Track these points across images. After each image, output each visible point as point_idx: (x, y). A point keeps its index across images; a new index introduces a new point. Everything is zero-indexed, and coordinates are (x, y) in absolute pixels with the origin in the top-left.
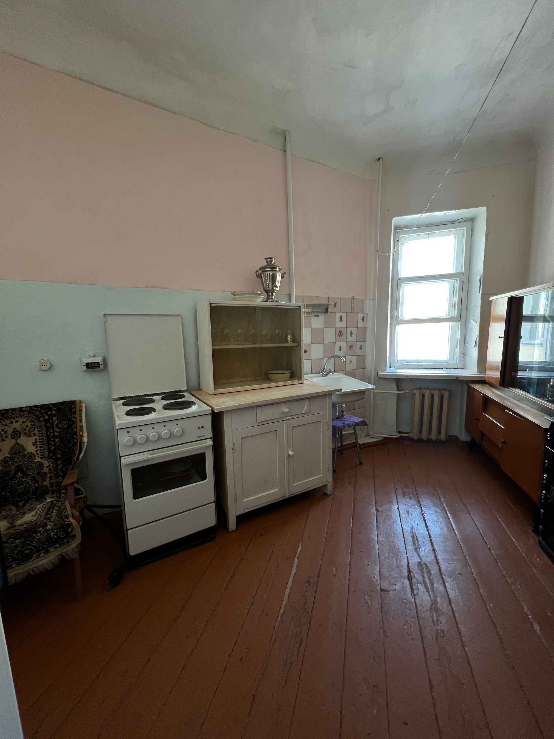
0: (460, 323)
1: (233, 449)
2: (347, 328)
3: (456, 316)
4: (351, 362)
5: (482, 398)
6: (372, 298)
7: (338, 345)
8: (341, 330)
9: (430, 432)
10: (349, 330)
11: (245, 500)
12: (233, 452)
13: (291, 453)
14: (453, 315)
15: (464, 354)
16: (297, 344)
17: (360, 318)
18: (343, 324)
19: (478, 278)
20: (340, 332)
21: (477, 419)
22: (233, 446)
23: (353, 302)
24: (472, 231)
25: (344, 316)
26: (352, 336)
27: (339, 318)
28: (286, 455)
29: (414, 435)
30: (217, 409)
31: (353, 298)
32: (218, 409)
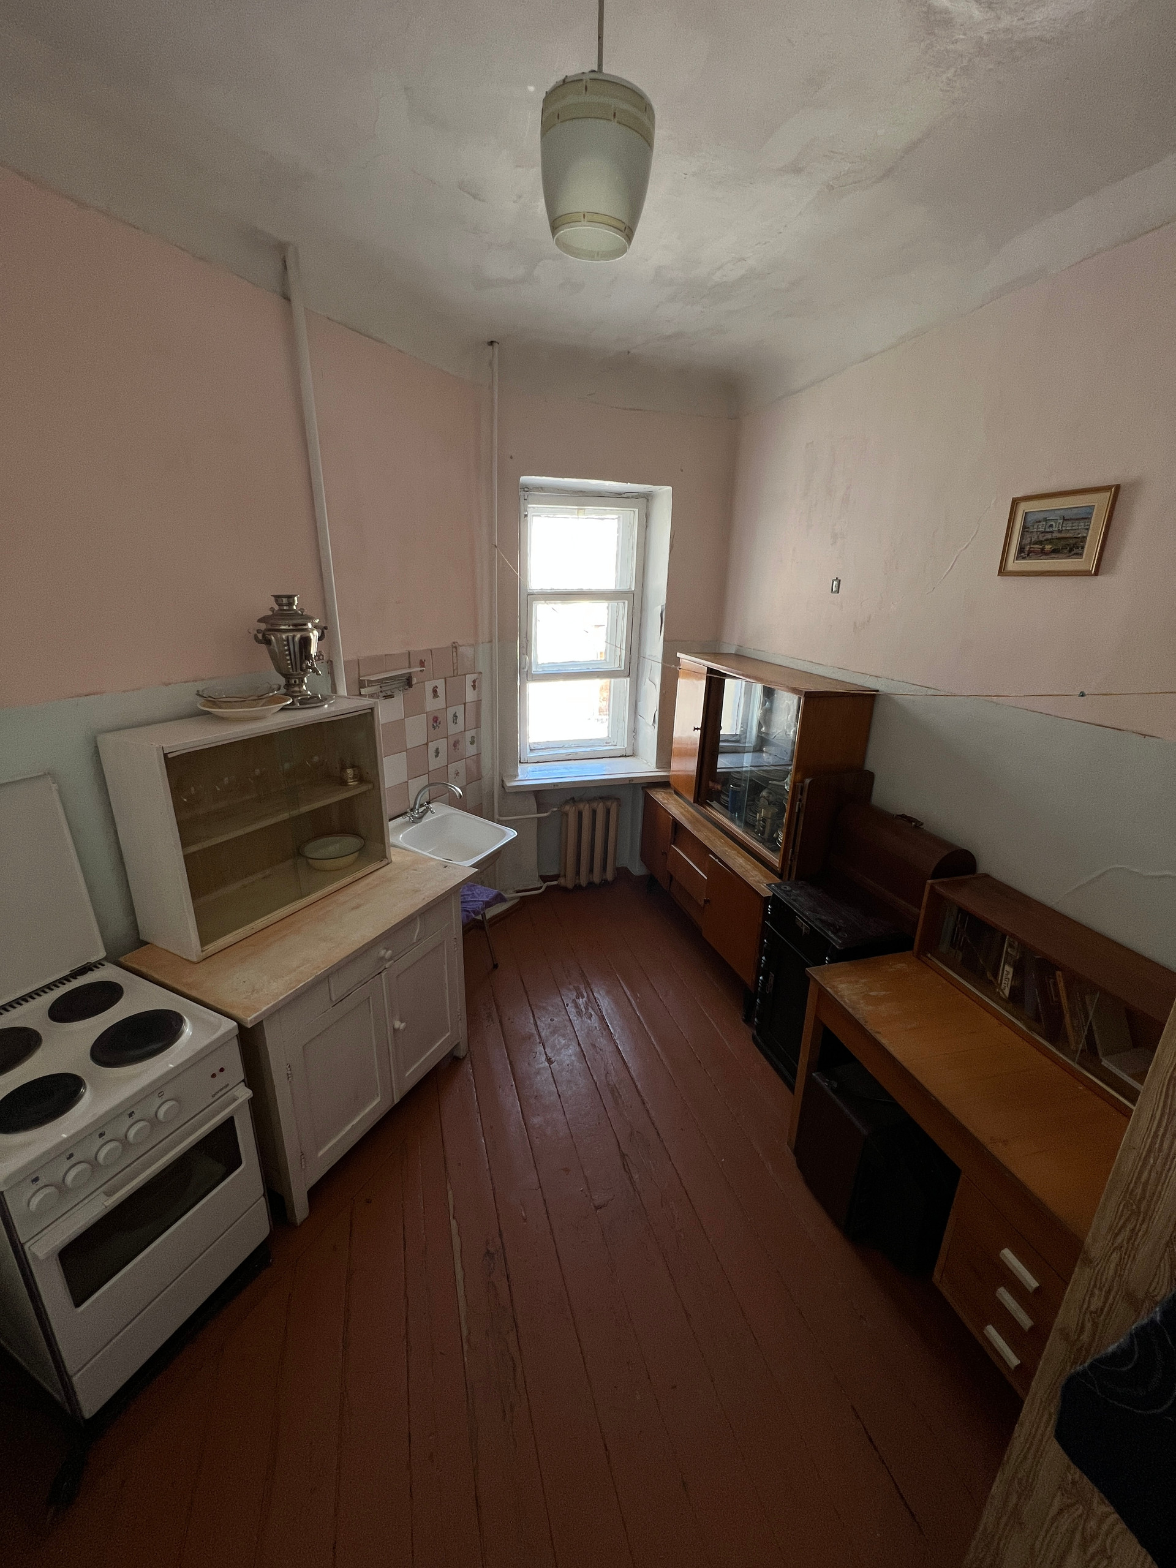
0: (628, 679)
1: (289, 1076)
2: (446, 708)
3: (623, 668)
4: (457, 774)
5: (670, 824)
6: (487, 640)
7: (432, 746)
8: (436, 715)
9: (591, 870)
10: (451, 711)
11: (321, 1153)
12: (290, 1082)
13: (398, 1025)
14: (617, 665)
15: (634, 732)
16: (370, 786)
17: (469, 684)
18: (440, 703)
19: (658, 609)
20: (436, 719)
21: (663, 854)
22: (290, 1070)
23: (454, 653)
24: (647, 516)
25: (440, 684)
26: (456, 723)
27: (432, 691)
28: (390, 1033)
29: (568, 882)
30: (250, 1019)
31: (454, 645)
32: (255, 1018)
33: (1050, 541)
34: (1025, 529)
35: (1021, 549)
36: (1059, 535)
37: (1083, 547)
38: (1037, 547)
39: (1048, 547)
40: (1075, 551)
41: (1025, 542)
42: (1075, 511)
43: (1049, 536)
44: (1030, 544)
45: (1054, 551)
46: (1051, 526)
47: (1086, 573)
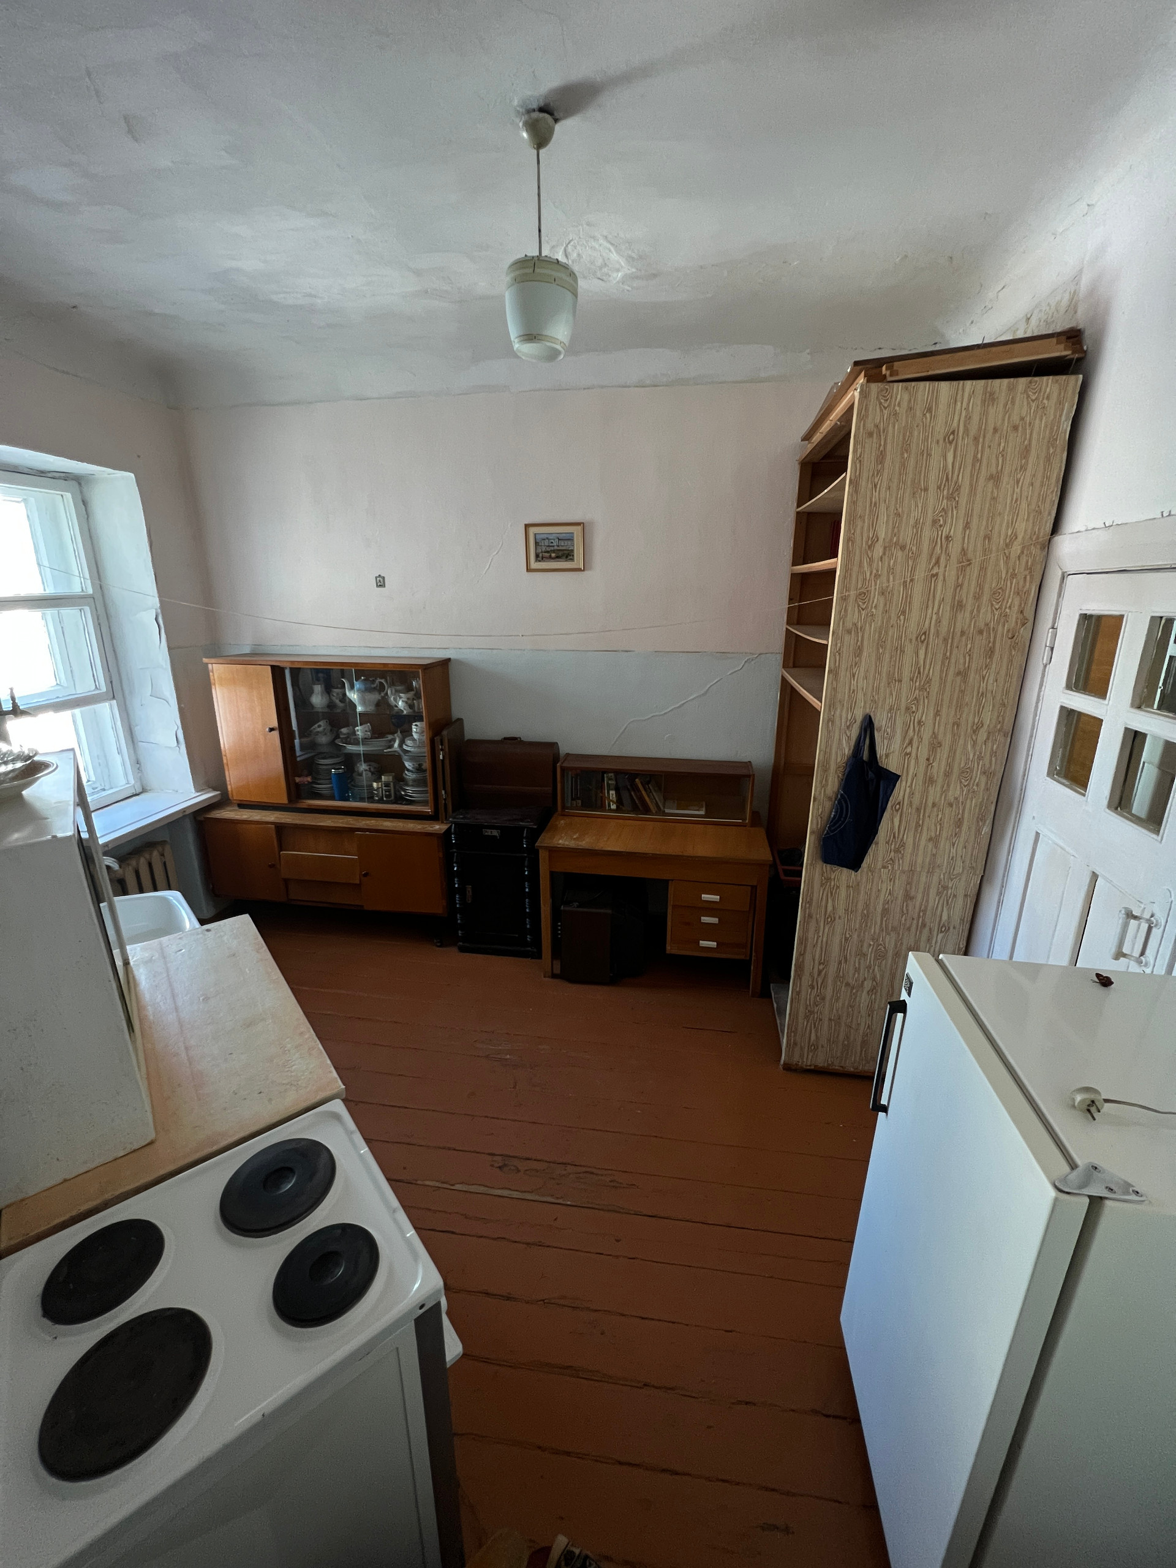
0: (115, 701)
3: (104, 691)
14: (97, 688)
33: (554, 551)
34: (537, 544)
35: (537, 556)
36: (558, 548)
37: (573, 556)
38: (547, 555)
39: (553, 555)
40: (570, 557)
41: (539, 551)
42: (565, 535)
43: (552, 548)
44: (542, 552)
45: (557, 557)
46: (552, 543)
47: (579, 570)
